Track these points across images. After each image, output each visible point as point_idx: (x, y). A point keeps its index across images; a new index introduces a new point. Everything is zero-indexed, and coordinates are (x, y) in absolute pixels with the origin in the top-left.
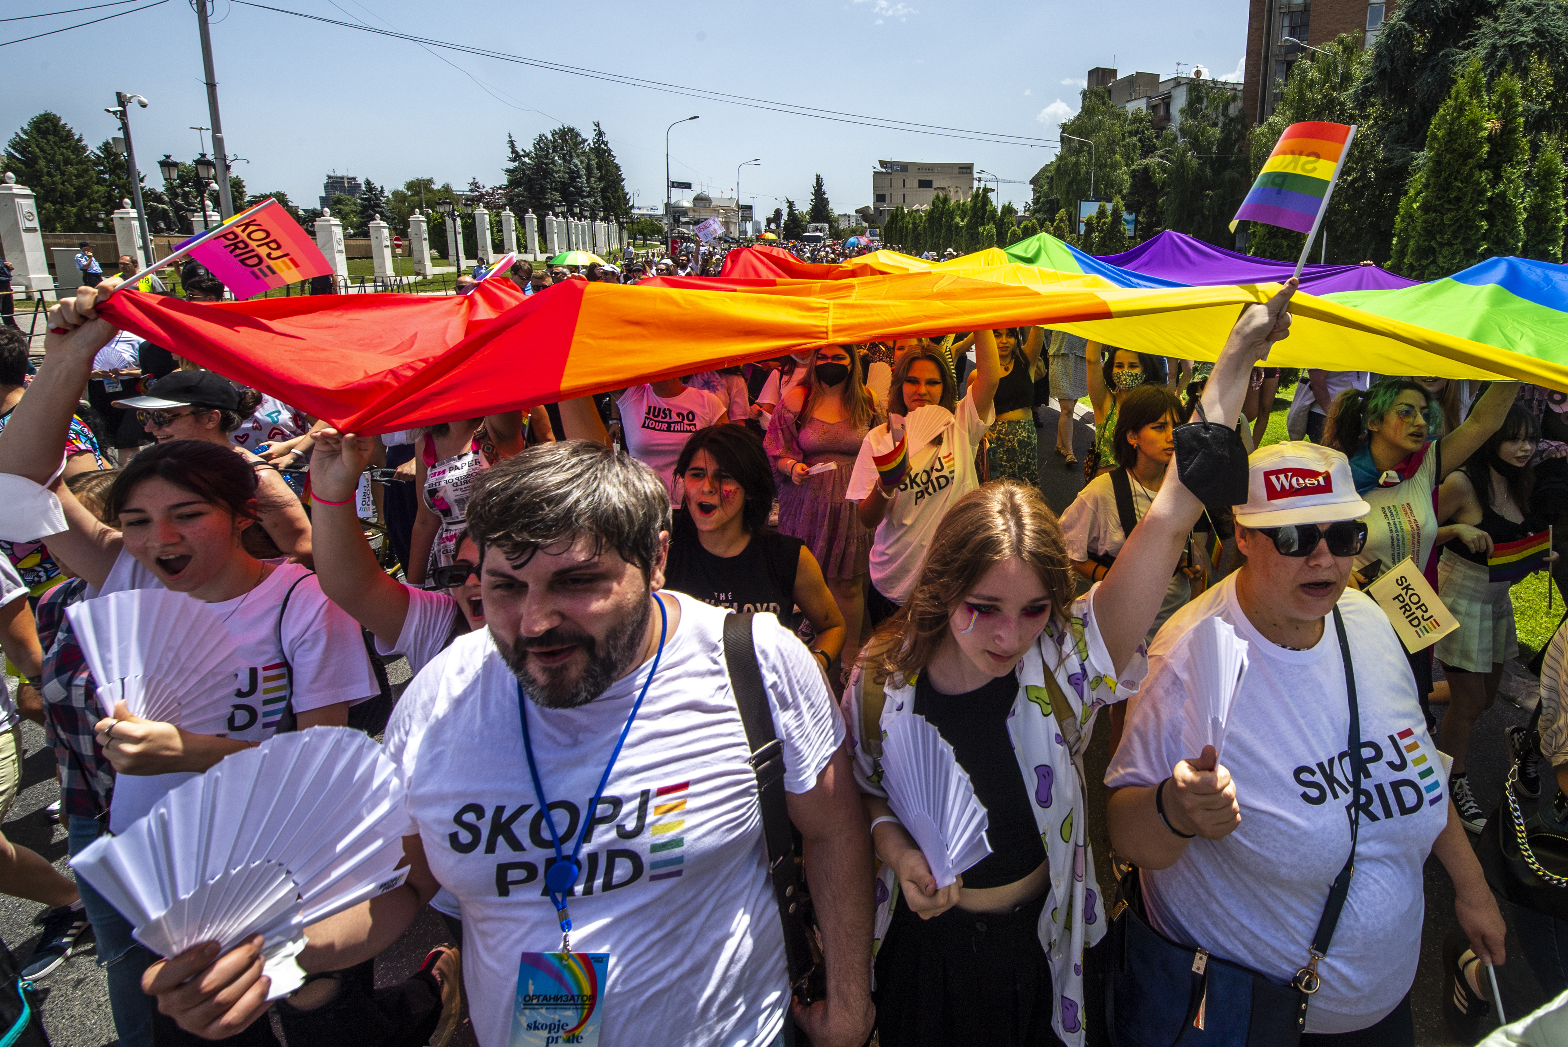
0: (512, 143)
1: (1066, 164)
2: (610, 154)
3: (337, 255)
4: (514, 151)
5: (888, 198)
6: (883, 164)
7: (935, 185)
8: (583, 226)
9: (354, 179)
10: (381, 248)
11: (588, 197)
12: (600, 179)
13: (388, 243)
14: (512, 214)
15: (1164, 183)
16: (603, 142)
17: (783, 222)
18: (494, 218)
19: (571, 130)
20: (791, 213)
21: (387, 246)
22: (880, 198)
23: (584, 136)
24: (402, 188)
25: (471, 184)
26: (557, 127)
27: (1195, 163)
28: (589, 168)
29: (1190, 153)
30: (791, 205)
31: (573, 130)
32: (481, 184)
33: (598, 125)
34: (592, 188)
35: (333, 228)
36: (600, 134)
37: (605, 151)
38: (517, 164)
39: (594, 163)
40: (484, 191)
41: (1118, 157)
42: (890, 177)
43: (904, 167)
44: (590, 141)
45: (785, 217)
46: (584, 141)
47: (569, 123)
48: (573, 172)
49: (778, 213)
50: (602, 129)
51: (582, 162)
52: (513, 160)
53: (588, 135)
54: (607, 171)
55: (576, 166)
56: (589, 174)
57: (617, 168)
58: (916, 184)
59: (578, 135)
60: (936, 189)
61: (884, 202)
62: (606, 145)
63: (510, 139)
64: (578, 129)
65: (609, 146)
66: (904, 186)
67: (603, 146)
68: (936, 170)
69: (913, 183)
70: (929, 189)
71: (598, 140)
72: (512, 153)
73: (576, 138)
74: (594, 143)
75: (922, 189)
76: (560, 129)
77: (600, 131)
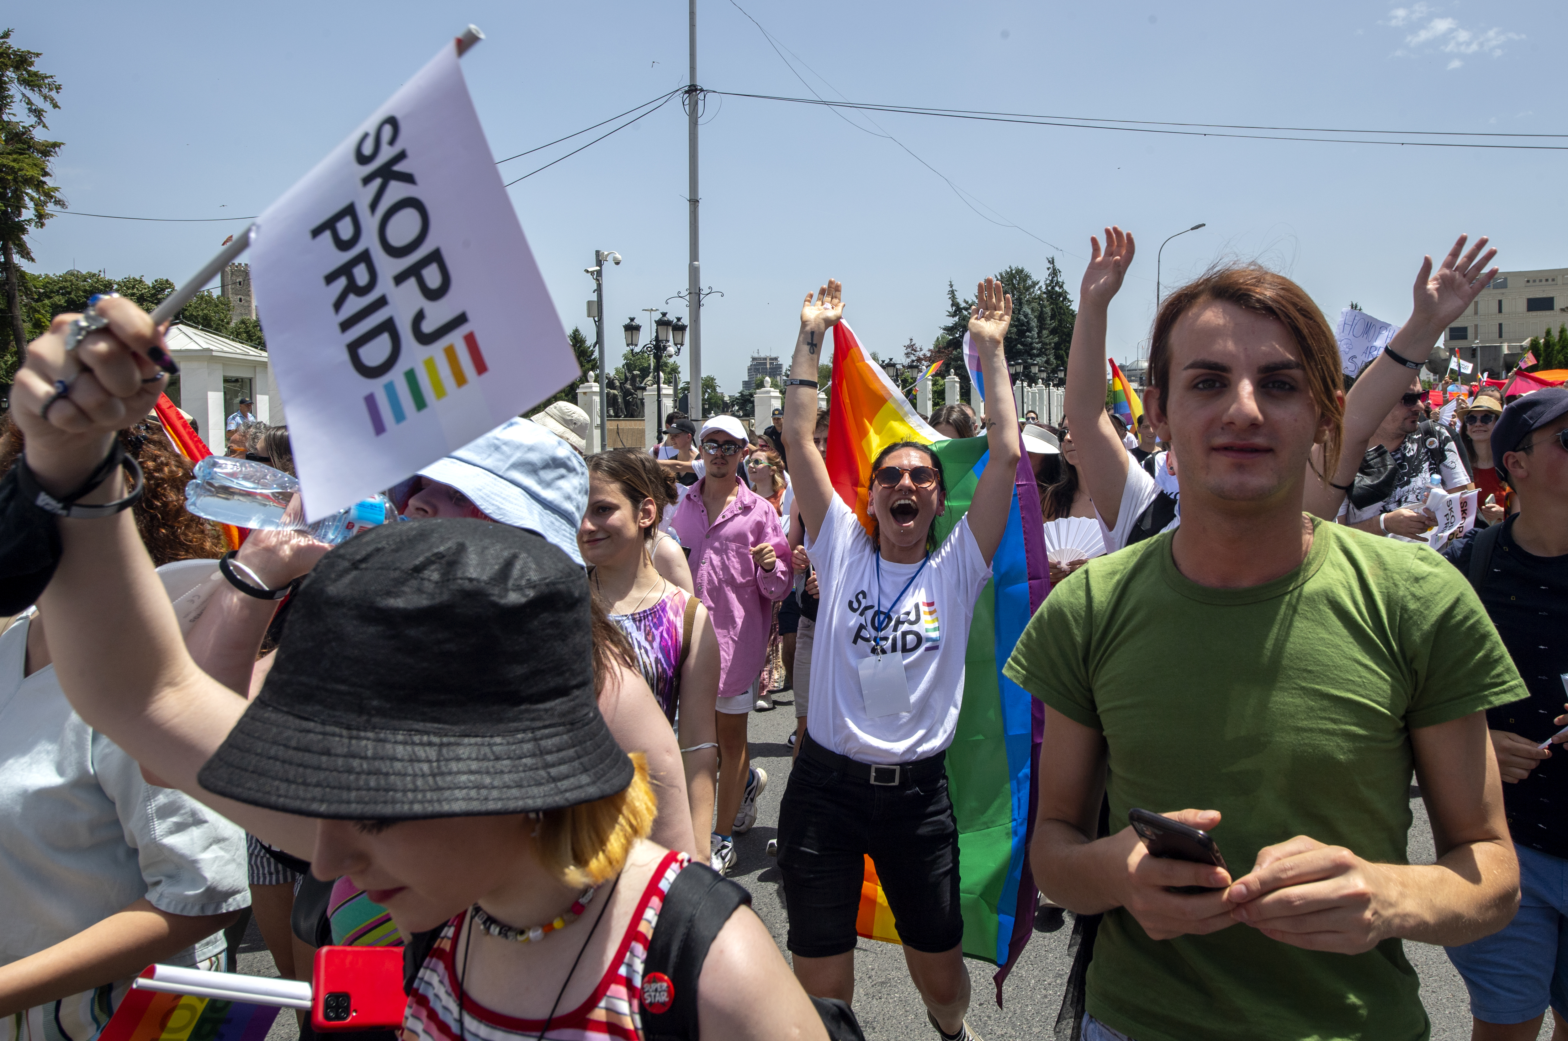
0: (952, 292)
2: (1065, 298)
4: (955, 304)
5: (1470, 333)
7: (1558, 304)
8: (1033, 394)
9: (776, 359)
11: (1038, 356)
12: (1053, 332)
14: (957, 379)
16: (1057, 283)
19: (1020, 272)
22: (1455, 333)
23: (1035, 278)
25: (907, 347)
26: (1004, 268)
28: (1041, 318)
31: (1022, 271)
32: (918, 346)
33: (1052, 262)
34: (1044, 344)
36: (1055, 273)
37: (1060, 295)
38: (956, 319)
39: (1048, 310)
40: (921, 354)
44: (1042, 284)
46: (1035, 284)
47: (1016, 264)
48: (1023, 325)
50: (1058, 266)
51: (1033, 310)
52: (954, 315)
53: (1040, 276)
55: (1026, 316)
56: (1041, 327)
58: (1523, 305)
59: (1027, 277)
60: (1563, 310)
61: (1465, 337)
62: (1061, 287)
63: (951, 286)
64: (1027, 270)
65: (1065, 287)
66: (1500, 311)
67: (1057, 289)
68: (1559, 280)
69: (1516, 304)
70: (1548, 313)
71: (1052, 281)
72: (952, 305)
73: (1025, 281)
74: (1047, 286)
75: (1534, 313)
76: (1007, 273)
77: (1054, 269)
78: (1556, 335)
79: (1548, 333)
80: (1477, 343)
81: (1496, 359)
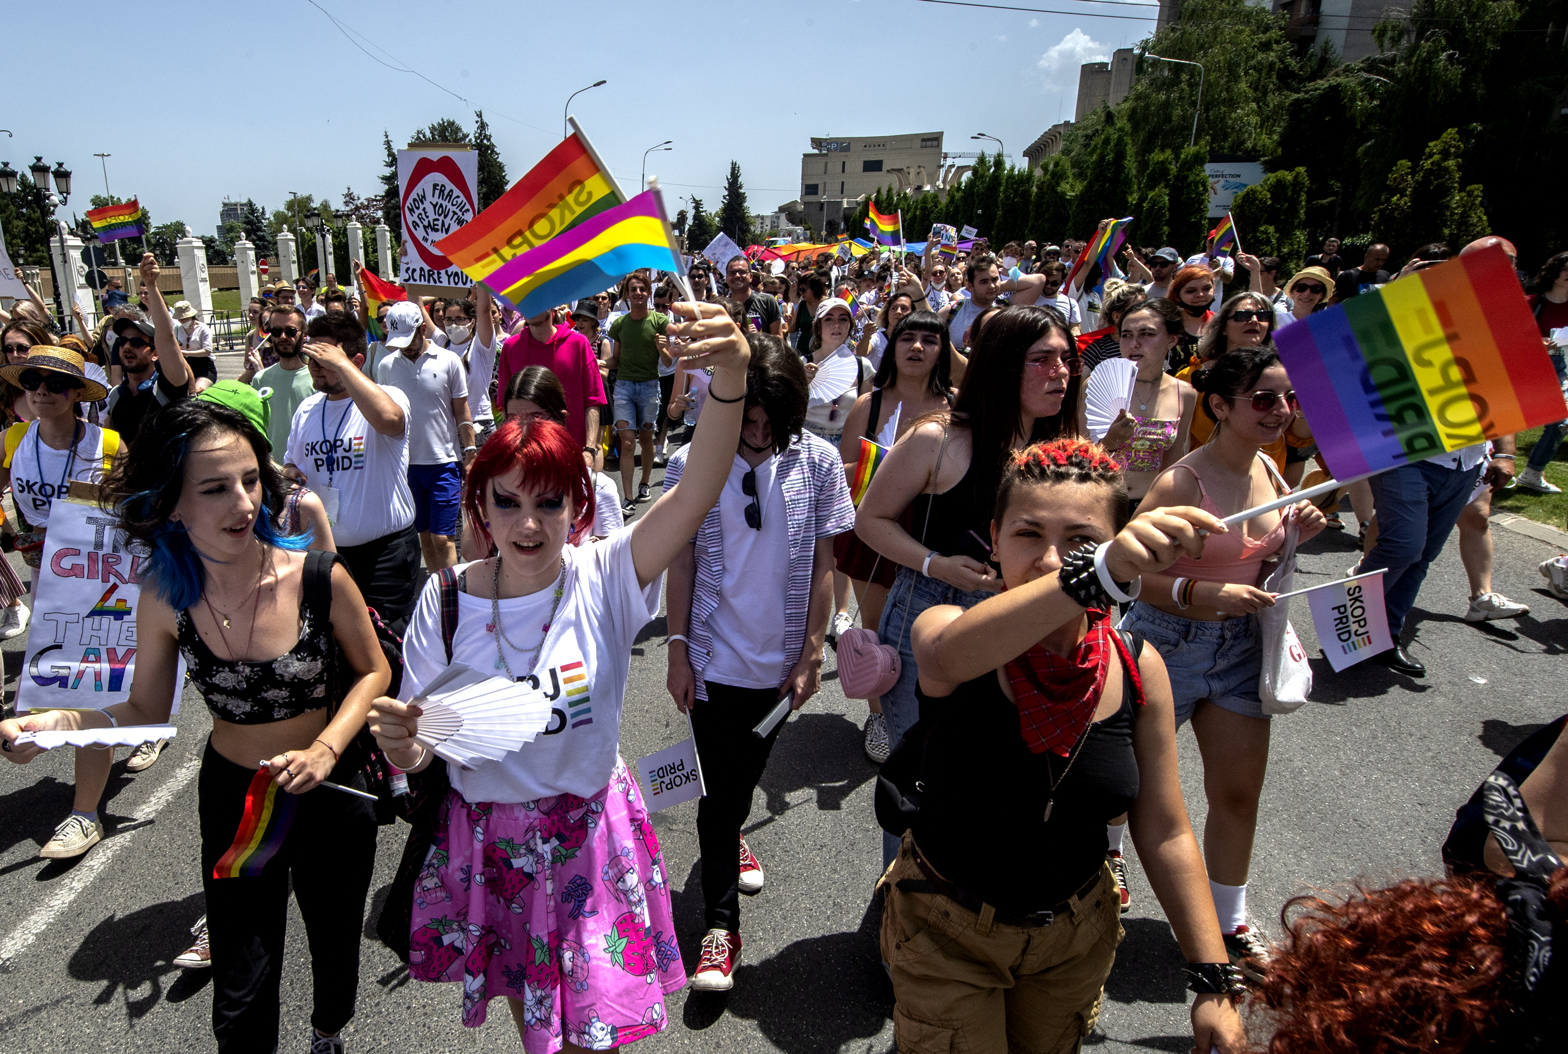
0: (388, 143)
1: (1147, 107)
2: (493, 151)
3: (201, 284)
4: (391, 154)
5: (821, 188)
6: (817, 142)
7: (886, 167)
10: (247, 273)
13: (254, 268)
14: (387, 228)
15: (1370, 116)
16: (486, 136)
17: (687, 227)
18: (368, 235)
19: (451, 124)
20: (698, 217)
21: (253, 272)
22: (810, 189)
23: (465, 130)
24: (282, 208)
25: (346, 196)
26: (436, 121)
27: (1456, 72)
29: (1443, 56)
30: (697, 205)
31: (453, 123)
32: (355, 194)
33: (480, 115)
35: (196, 251)
36: (483, 126)
37: (488, 147)
38: (393, 169)
40: (358, 203)
41: (1243, 86)
42: (824, 160)
43: (844, 146)
44: (471, 136)
45: (690, 221)
46: (466, 136)
47: (448, 117)
49: (682, 216)
50: (485, 120)
52: (390, 165)
53: (470, 129)
54: (489, 172)
57: (501, 167)
58: (860, 166)
59: (458, 129)
60: (888, 171)
61: (816, 193)
62: (489, 140)
63: (387, 136)
64: (458, 122)
65: (492, 140)
66: (843, 171)
67: (485, 142)
68: (888, 146)
69: (855, 165)
70: (877, 173)
71: (480, 134)
72: (389, 155)
73: (456, 133)
74: (476, 138)
75: (868, 174)
76: (439, 124)
77: (482, 123)
78: (884, 192)
79: (879, 192)
80: (824, 199)
81: (837, 212)
